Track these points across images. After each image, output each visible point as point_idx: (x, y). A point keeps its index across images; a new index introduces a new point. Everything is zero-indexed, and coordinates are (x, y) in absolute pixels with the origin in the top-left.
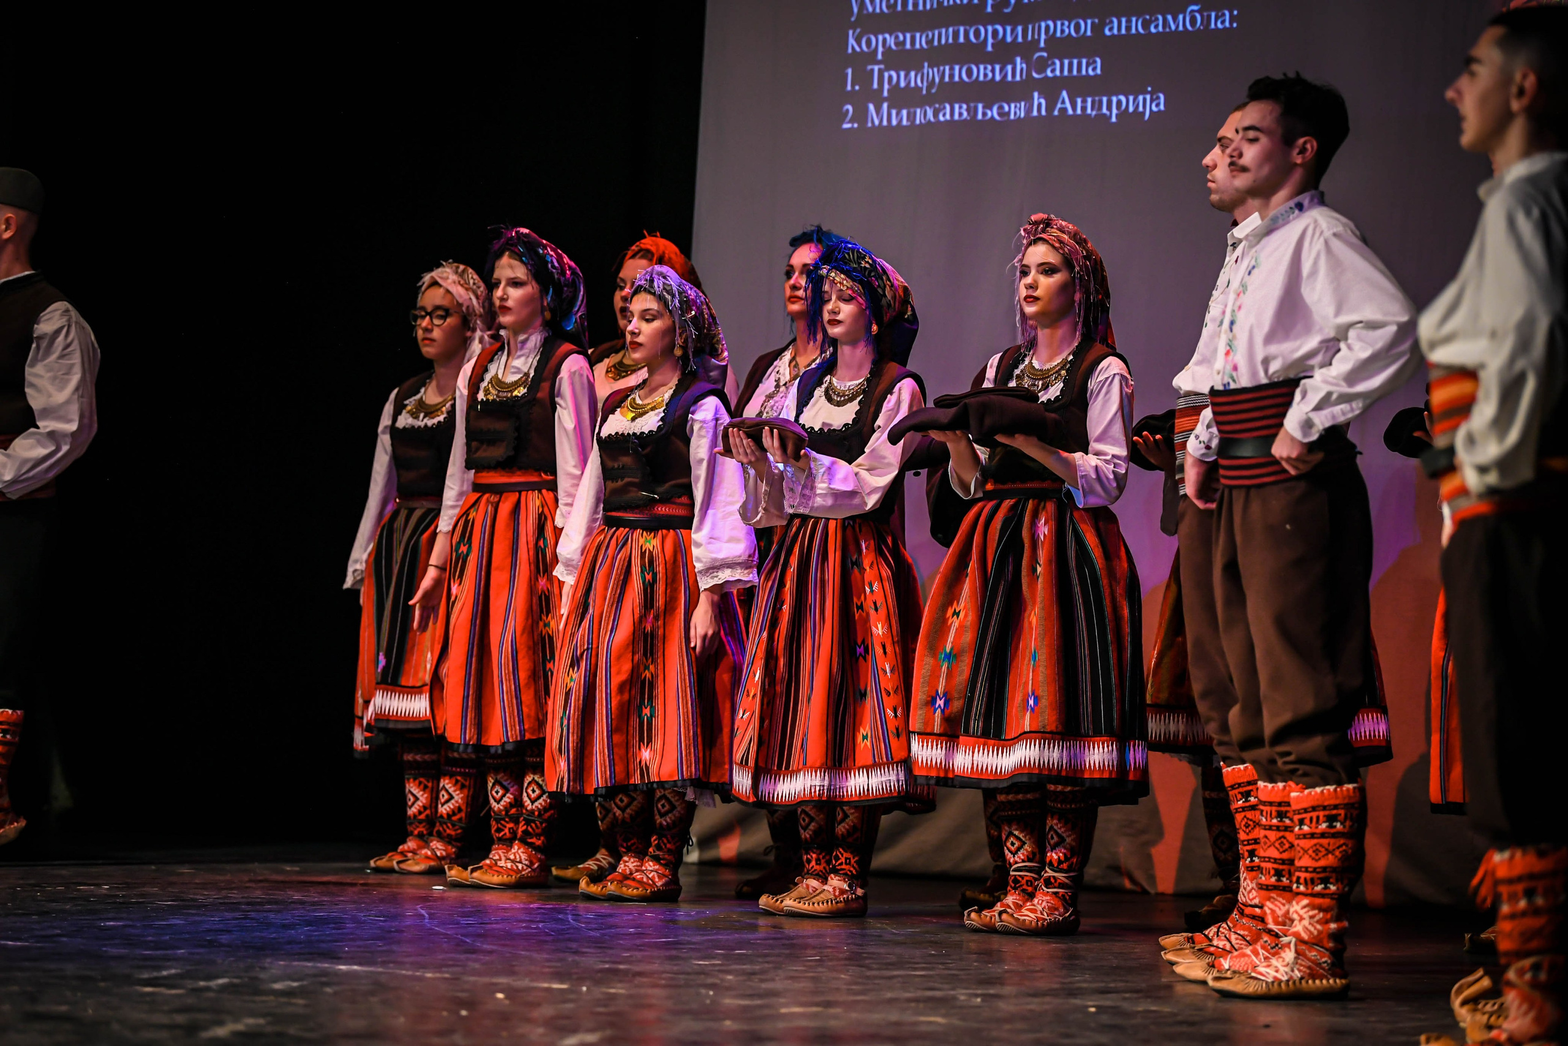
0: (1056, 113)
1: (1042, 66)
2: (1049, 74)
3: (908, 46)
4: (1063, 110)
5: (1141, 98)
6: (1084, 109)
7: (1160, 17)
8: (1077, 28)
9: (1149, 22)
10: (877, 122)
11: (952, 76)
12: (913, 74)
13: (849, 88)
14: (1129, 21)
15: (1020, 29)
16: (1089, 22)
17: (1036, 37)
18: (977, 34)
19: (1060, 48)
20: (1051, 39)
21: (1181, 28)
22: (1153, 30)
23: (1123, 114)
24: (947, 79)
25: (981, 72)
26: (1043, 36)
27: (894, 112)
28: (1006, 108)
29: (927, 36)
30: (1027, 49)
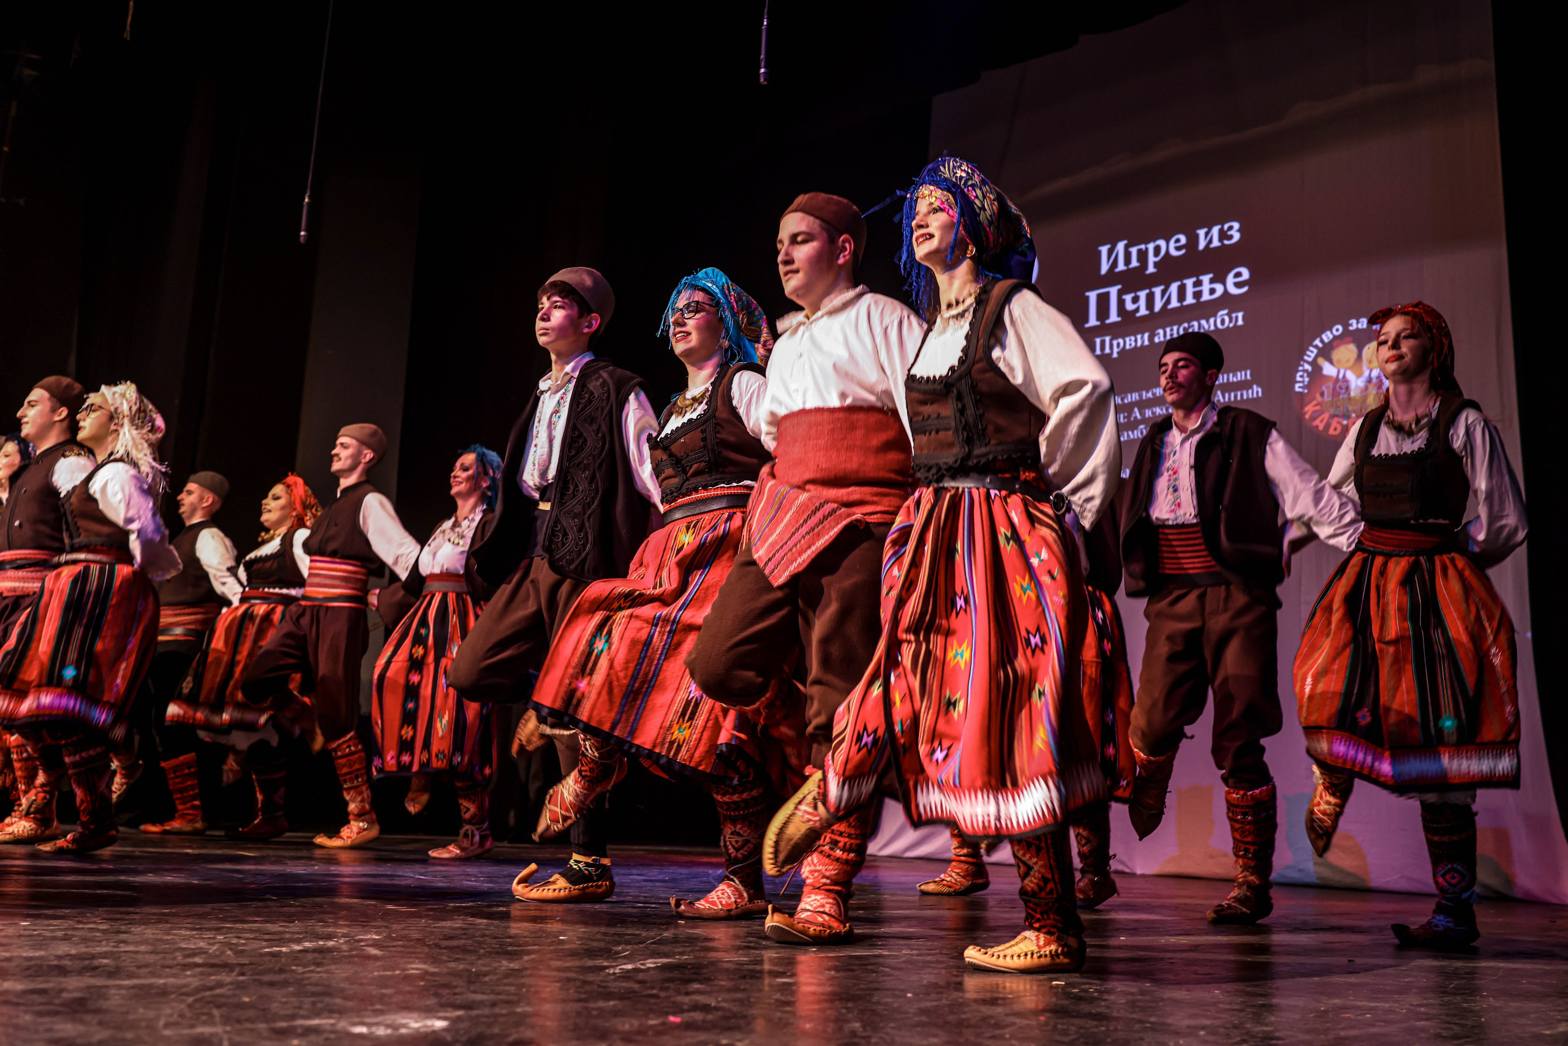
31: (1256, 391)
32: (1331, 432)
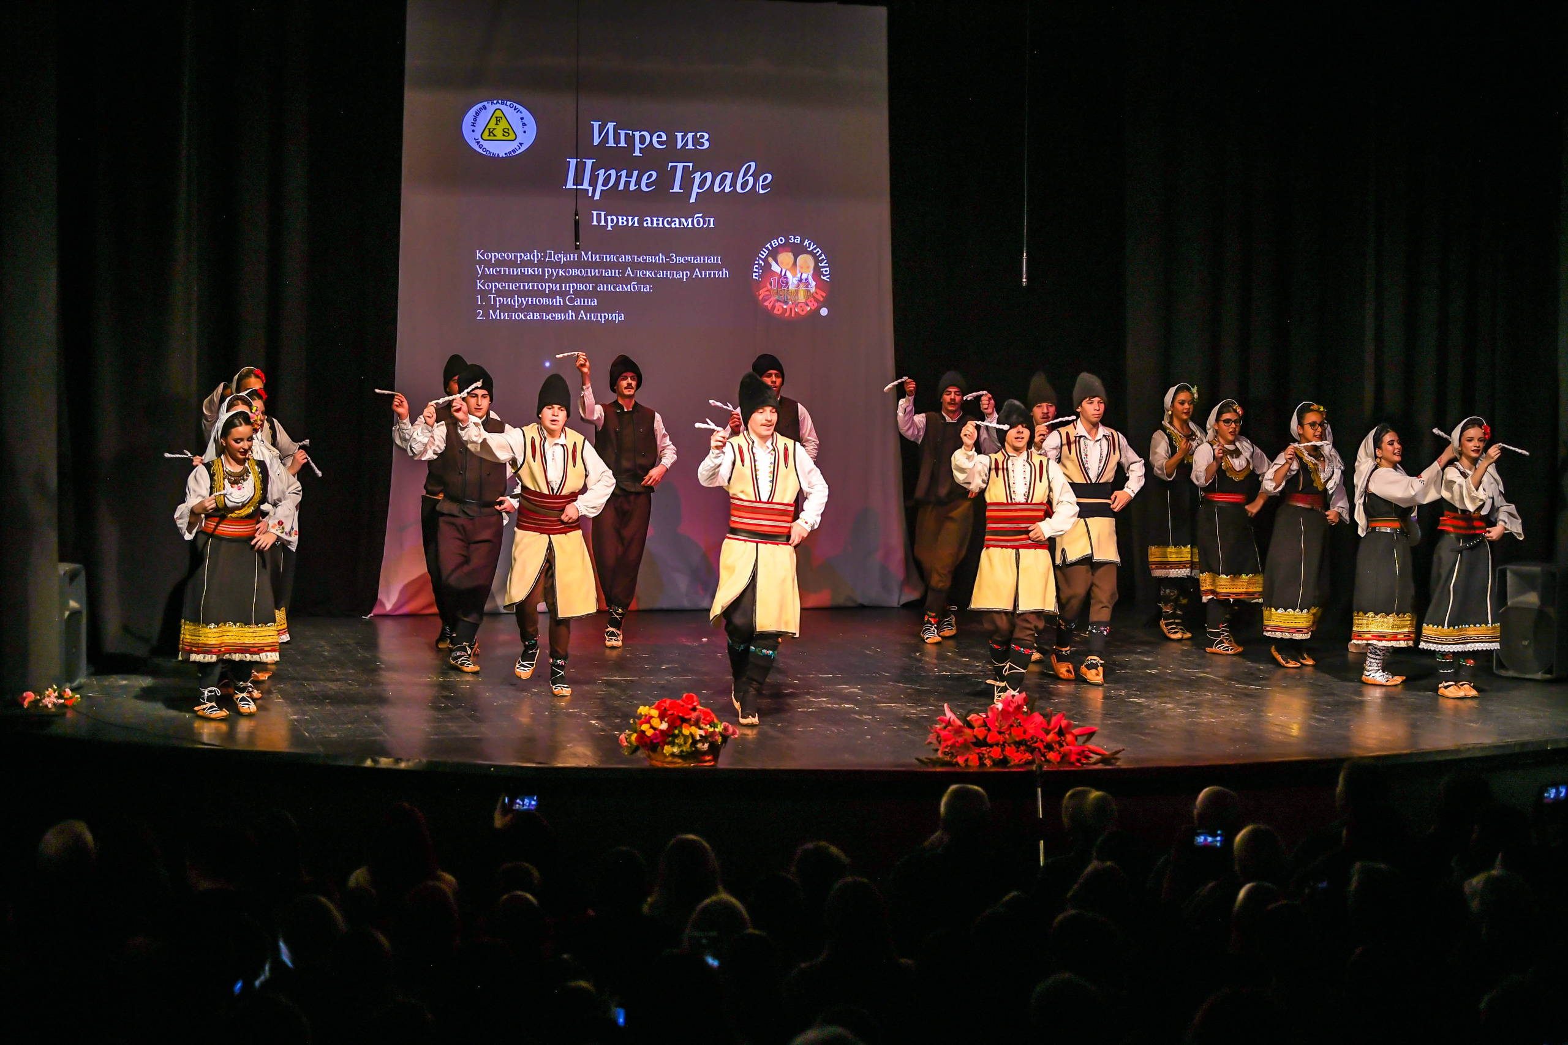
0: (579, 319)
1: (571, 300)
2: (576, 304)
3: (507, 288)
4: (582, 318)
5: (614, 315)
6: (590, 318)
7: (620, 286)
8: (586, 287)
9: (617, 287)
10: (494, 317)
11: (532, 302)
12: (509, 299)
13: (479, 303)
14: (607, 286)
15: (558, 285)
16: (591, 285)
17: (568, 289)
18: (542, 286)
19: (578, 294)
20: (575, 291)
21: (629, 290)
22: (617, 290)
23: (607, 321)
24: (530, 303)
25: (545, 301)
26: (572, 290)
27: (502, 314)
28: (554, 314)
29: (516, 285)
30: (563, 294)
31: (725, 273)
32: (776, 311)
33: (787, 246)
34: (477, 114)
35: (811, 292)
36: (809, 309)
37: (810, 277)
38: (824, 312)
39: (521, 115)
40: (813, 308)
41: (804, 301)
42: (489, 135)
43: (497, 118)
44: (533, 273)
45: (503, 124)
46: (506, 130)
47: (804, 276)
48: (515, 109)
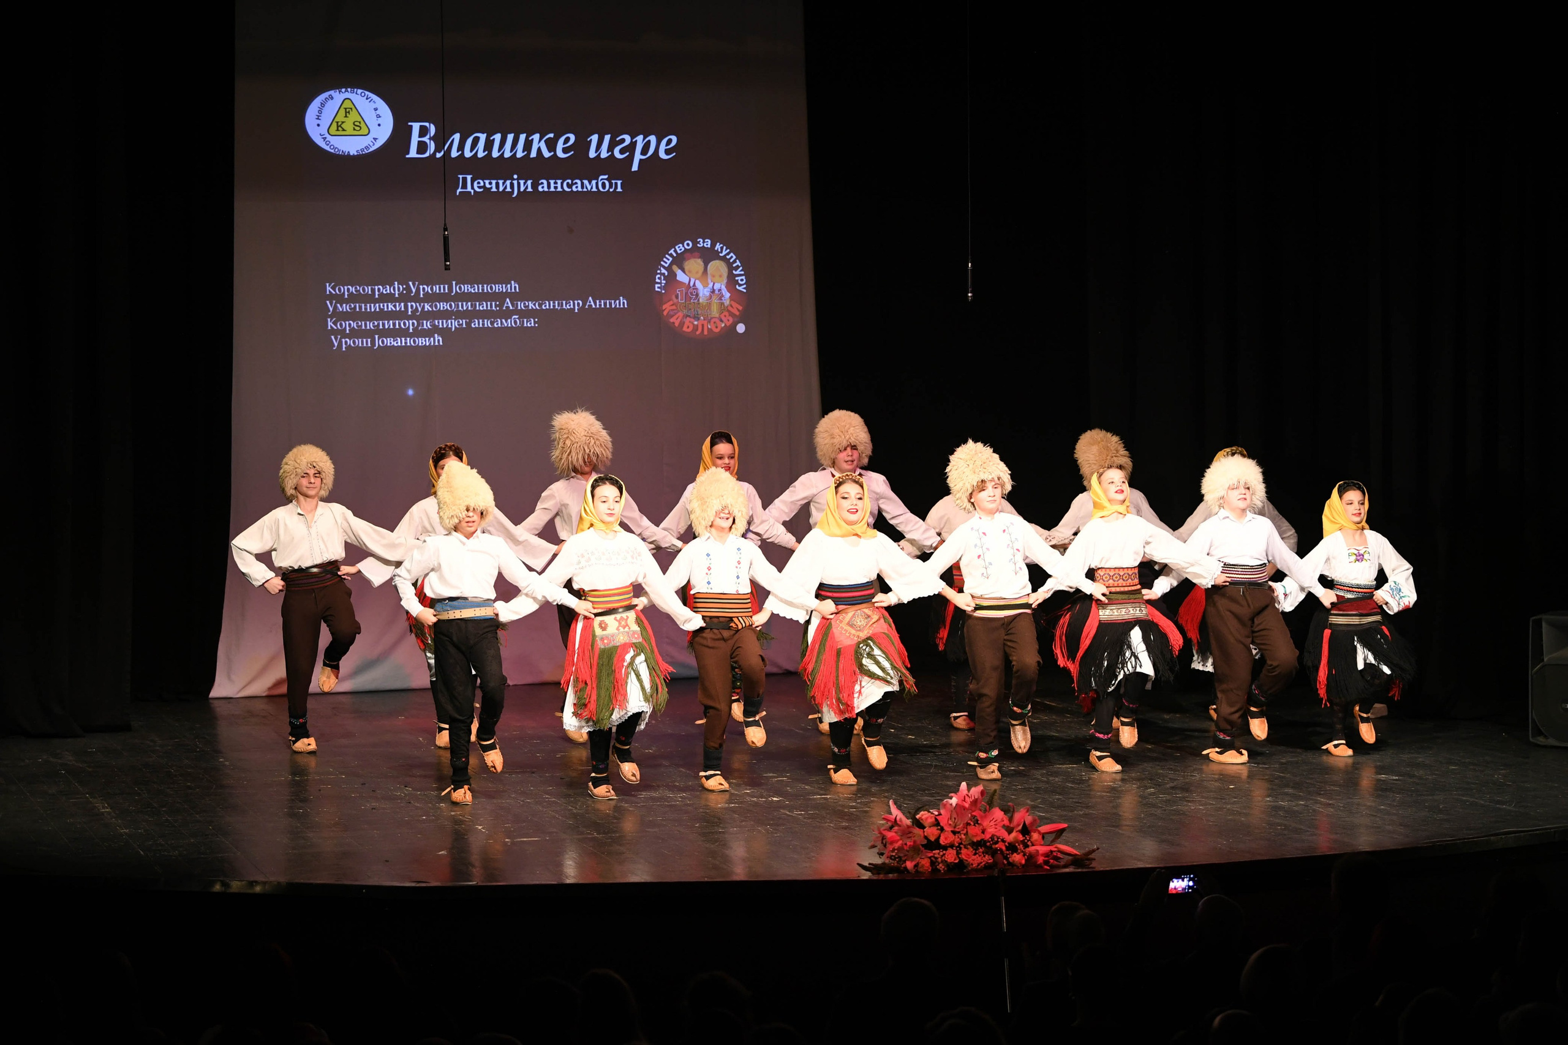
3: (363, 327)
32: (685, 330)
33: (695, 251)
34: (323, 105)
35: (726, 305)
36: (723, 325)
37: (723, 287)
38: (741, 328)
39: (375, 106)
40: (728, 325)
41: (717, 315)
42: (338, 130)
43: (346, 109)
44: (394, 309)
45: (353, 116)
46: (356, 123)
47: (717, 286)
48: (367, 99)
